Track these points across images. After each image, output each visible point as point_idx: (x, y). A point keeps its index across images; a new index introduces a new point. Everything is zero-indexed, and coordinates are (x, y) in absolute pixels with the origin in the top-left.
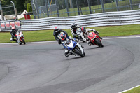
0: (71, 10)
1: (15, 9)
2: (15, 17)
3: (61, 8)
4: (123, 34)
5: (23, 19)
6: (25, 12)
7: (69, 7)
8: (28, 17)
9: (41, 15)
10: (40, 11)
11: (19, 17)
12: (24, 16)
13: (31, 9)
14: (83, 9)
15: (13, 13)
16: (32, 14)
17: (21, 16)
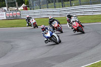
0: (57, 4)
1: (16, 3)
2: (16, 9)
3: (49, 3)
4: (94, 21)
5: (22, 10)
6: (23, 5)
7: (56, 2)
8: (25, 9)
9: (35, 7)
10: (34, 4)
11: (19, 9)
12: (23, 8)
13: (28, 3)
14: (66, 3)
15: (15, 6)
16: (28, 6)
17: (21, 8)
